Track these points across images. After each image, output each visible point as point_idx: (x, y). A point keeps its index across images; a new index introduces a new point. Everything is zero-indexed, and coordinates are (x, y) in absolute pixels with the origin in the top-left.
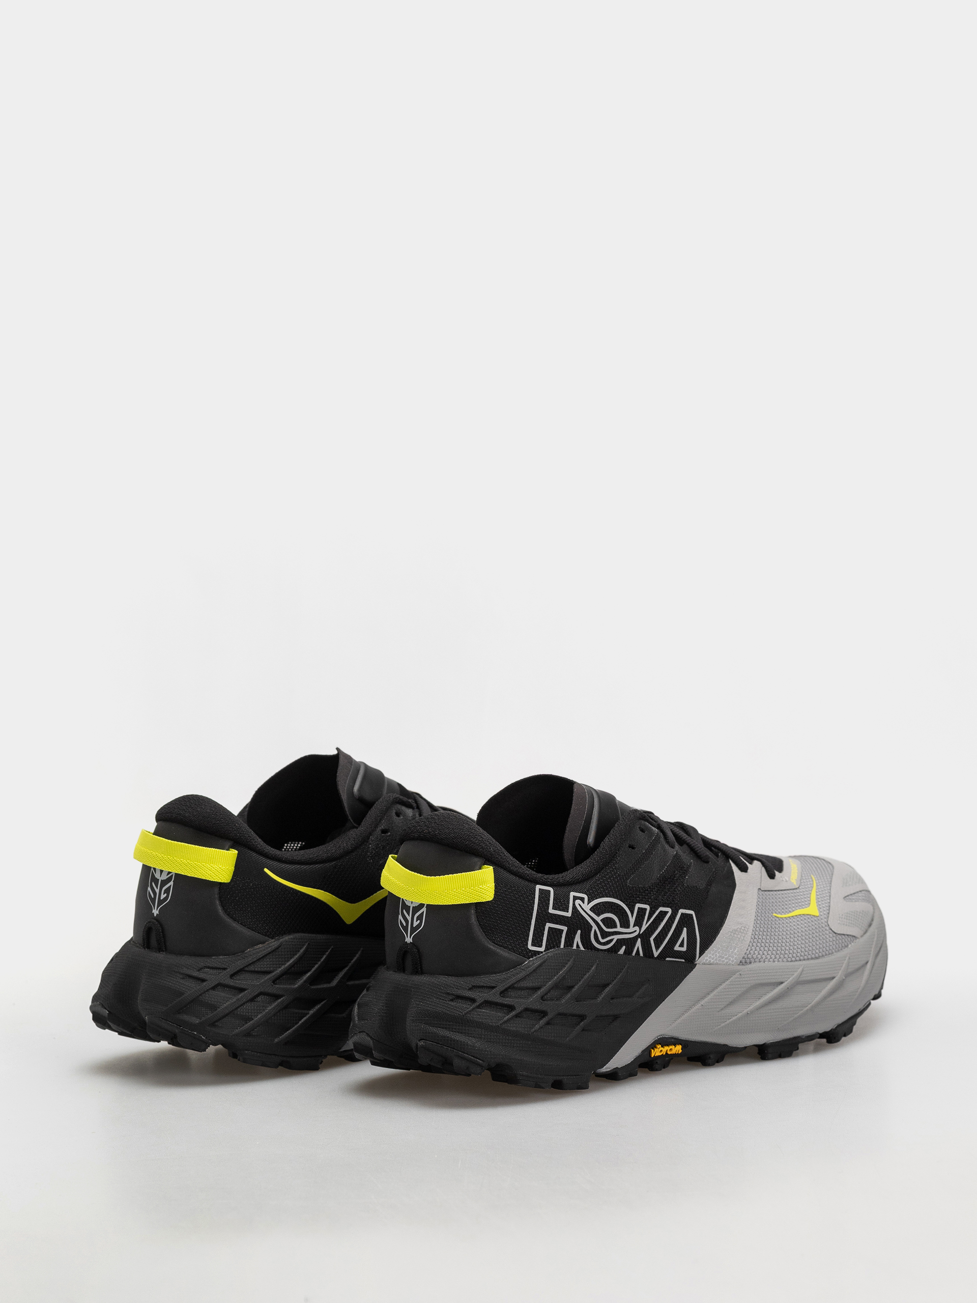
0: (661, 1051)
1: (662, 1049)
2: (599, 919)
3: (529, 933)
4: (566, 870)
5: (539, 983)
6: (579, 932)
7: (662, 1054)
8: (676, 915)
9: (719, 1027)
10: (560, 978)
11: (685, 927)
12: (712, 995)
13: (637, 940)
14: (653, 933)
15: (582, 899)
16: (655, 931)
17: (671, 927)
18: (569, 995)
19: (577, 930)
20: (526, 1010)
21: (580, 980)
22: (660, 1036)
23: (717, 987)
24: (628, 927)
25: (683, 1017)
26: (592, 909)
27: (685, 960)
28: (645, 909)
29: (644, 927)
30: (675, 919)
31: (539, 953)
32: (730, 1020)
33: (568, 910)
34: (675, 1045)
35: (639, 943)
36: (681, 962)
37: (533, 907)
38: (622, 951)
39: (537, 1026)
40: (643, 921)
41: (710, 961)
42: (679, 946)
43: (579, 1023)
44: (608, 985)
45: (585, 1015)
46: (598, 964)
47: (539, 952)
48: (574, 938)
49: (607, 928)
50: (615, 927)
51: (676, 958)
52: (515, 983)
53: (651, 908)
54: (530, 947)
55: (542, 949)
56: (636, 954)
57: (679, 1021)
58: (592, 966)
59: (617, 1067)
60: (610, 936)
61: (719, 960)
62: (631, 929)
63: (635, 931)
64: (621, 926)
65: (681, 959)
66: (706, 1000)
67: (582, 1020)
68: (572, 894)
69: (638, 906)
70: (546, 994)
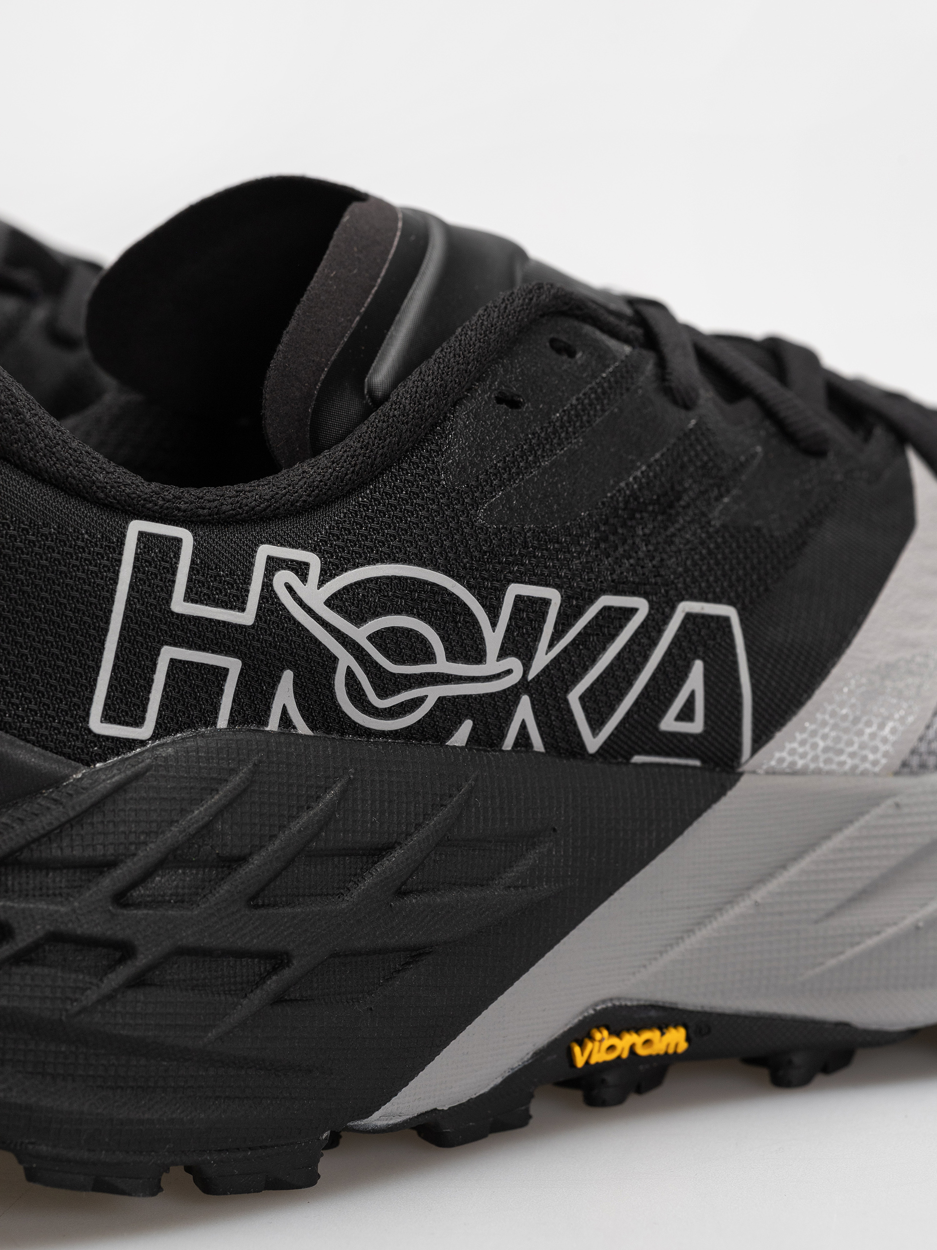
0: (612, 1048)
1: (614, 1041)
2: (361, 634)
3: (95, 680)
4: (273, 468)
5: (111, 850)
6: (288, 677)
7: (619, 1057)
8: (666, 619)
9: (818, 970)
10: (192, 830)
11: (699, 657)
12: (793, 871)
13: (516, 702)
14: (577, 678)
15: (301, 570)
16: (586, 669)
17: (646, 658)
18: (225, 888)
19: (282, 671)
20: (56, 938)
21: (273, 837)
22: (604, 1001)
23: (812, 846)
24: (479, 657)
25: (692, 942)
26: (334, 602)
27: (703, 761)
28: (546, 602)
29: (542, 659)
30: (660, 632)
31: (130, 744)
32: (858, 949)
33: (244, 602)
34: (662, 1028)
35: (524, 710)
36: (686, 767)
37: (113, 592)
38: (461, 736)
39: (92, 996)
40: (537, 639)
41: (793, 763)
42: (680, 718)
43: (263, 979)
44: (389, 848)
45: (287, 954)
46: (350, 781)
47: (134, 741)
48: (273, 695)
49: (395, 662)
50: (430, 657)
51: (668, 755)
52: (21, 849)
53: (566, 600)
54: (97, 724)
55: (144, 732)
56: (516, 744)
57: (674, 954)
58: (327, 789)
59: (435, 1109)
60: (410, 687)
61: (828, 761)
62: (492, 665)
63: (509, 672)
64: (452, 656)
65: (688, 756)
66: (773, 885)
67: (275, 970)
68: (264, 551)
69: (514, 590)
70: (134, 885)
